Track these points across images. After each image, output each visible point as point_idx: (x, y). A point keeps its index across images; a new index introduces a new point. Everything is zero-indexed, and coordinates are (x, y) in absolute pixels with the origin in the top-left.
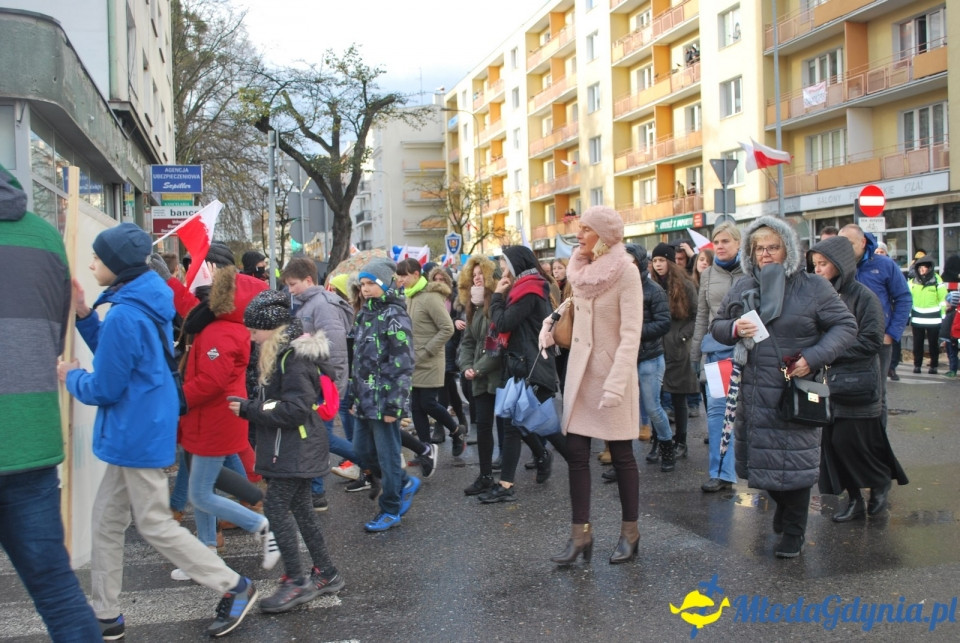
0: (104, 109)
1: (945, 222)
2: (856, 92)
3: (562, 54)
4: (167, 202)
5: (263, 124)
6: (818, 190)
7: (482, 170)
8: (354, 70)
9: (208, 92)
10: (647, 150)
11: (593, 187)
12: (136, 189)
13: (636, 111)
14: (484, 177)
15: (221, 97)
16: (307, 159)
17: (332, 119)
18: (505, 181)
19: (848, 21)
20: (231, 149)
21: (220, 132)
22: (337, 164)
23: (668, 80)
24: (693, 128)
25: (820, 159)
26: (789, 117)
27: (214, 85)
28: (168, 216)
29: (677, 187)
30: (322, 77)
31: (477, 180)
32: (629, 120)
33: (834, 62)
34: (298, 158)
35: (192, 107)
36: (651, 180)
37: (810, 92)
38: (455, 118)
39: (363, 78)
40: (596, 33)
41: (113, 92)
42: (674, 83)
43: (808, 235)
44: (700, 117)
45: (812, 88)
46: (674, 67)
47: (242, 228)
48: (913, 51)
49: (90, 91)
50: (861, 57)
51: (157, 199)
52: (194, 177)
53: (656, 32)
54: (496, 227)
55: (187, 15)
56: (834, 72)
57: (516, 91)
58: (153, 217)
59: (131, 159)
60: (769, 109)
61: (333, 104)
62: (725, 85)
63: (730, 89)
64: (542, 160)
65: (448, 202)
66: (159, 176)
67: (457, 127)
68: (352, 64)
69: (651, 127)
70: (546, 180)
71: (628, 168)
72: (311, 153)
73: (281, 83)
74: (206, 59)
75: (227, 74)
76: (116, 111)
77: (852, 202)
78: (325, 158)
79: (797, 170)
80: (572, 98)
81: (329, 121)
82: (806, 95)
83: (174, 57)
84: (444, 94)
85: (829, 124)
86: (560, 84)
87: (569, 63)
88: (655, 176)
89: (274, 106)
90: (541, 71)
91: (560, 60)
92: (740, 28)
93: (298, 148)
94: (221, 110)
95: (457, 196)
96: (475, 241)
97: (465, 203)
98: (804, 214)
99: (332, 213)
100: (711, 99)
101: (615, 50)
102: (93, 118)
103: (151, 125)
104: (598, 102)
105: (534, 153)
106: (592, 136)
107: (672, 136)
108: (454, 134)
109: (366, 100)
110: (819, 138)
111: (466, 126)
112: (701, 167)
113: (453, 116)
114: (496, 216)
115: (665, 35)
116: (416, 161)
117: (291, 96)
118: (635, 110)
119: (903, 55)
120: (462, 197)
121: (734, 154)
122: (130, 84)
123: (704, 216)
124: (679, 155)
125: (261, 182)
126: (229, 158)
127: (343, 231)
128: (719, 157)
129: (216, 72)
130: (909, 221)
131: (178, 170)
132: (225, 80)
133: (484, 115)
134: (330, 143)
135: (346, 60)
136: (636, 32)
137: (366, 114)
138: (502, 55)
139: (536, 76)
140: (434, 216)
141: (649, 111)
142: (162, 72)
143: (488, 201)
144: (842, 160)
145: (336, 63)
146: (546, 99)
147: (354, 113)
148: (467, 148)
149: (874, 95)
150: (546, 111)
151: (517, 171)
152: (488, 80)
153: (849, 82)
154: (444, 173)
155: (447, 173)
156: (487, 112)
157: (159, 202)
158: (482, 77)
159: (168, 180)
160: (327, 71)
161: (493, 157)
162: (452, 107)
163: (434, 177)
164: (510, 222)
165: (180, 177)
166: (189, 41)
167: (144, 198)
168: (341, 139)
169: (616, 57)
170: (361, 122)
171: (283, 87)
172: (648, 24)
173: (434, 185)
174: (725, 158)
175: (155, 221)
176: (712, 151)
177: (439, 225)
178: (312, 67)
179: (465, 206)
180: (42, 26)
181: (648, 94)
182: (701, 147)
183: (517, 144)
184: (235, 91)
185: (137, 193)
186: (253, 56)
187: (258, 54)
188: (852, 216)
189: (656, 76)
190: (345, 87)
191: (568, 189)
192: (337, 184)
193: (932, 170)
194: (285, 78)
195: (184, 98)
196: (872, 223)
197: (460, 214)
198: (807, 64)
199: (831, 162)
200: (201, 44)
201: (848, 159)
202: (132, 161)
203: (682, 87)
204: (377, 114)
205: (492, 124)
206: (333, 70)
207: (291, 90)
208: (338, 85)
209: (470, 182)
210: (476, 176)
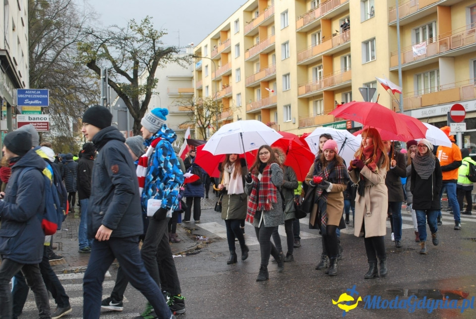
2: (444, 48)
3: (267, 24)
4: (26, 112)
5: (92, 64)
6: (423, 107)
7: (217, 95)
8: (148, 32)
9: (49, 45)
10: (316, 82)
11: (285, 104)
12: (8, 104)
14: (218, 98)
15: (57, 48)
16: (119, 86)
17: (133, 62)
18: (231, 101)
19: (439, 5)
20: (63, 80)
21: (56, 69)
22: (136, 89)
23: (330, 40)
24: (346, 69)
25: (423, 88)
26: (404, 62)
27: (53, 41)
28: (26, 120)
30: (128, 36)
31: (214, 100)
32: (307, 64)
33: (431, 29)
34: (113, 85)
35: (38, 54)
36: (320, 101)
37: (417, 48)
38: (200, 62)
39: (153, 37)
40: (286, 12)
42: (334, 41)
44: (350, 62)
45: (418, 45)
46: (334, 32)
47: (69, 128)
50: (447, 27)
51: (20, 110)
52: (44, 96)
53: (323, 11)
56: (431, 36)
57: (238, 45)
58: (18, 121)
59: (5, 85)
60: (392, 58)
61: (134, 54)
62: (366, 43)
63: (368, 45)
64: (253, 88)
65: (196, 113)
66: (22, 96)
67: (201, 68)
68: (146, 30)
69: (320, 68)
70: (256, 100)
71: (306, 93)
72: (121, 82)
73: (103, 40)
74: (48, 24)
75: (61, 34)
77: (446, 113)
78: (129, 86)
79: (409, 94)
80: (272, 51)
82: (414, 50)
84: (194, 47)
85: (428, 68)
86: (264, 42)
87: (270, 30)
88: (323, 98)
89: (99, 53)
90: (252, 34)
91: (265, 27)
93: (113, 80)
94: (57, 55)
95: (200, 110)
99: (133, 119)
100: (357, 50)
101: (298, 22)
103: (17, 65)
104: (288, 52)
105: (249, 83)
106: (284, 74)
107: (332, 74)
108: (200, 72)
109: (154, 51)
110: (422, 76)
111: (207, 66)
112: (351, 93)
113: (199, 61)
115: (327, 13)
116: (176, 88)
117: (108, 48)
118: (311, 58)
119: (472, 26)
120: (205, 111)
121: (372, 85)
122: (5, 37)
123: (353, 122)
124: (336, 86)
125: (83, 100)
126: (62, 86)
128: (362, 86)
131: (34, 92)
132: (59, 38)
133: (218, 60)
134: (132, 76)
136: (311, 11)
137: (155, 59)
138: (229, 24)
139: (251, 36)
140: (188, 122)
141: (320, 59)
142: (23, 32)
143: (220, 113)
144: (436, 89)
145: (136, 28)
146: (257, 51)
147: (147, 59)
148: (207, 80)
149: (455, 50)
150: (254, 59)
151: (239, 94)
152: (221, 39)
153: (440, 41)
154: (193, 95)
155: (195, 96)
156: (220, 59)
157: (21, 112)
158: (217, 38)
159: (27, 98)
160: (131, 33)
161: (223, 86)
162: (198, 55)
163: (189, 98)
165: (35, 96)
166: (37, 13)
167: (12, 110)
168: (139, 74)
169: (299, 26)
170: (151, 64)
171: (104, 42)
172: (318, 7)
173: (188, 103)
174: (367, 87)
175: (19, 123)
176: (357, 84)
177: (191, 127)
178: (122, 30)
179: (207, 116)
181: (317, 48)
182: (351, 80)
183: (239, 77)
184: (66, 44)
185: (9, 106)
186: (78, 22)
189: (323, 38)
190: (142, 43)
191: (269, 106)
192: (137, 103)
194: (106, 37)
195: (34, 48)
196: (458, 126)
197: (204, 121)
198: (415, 31)
199: (429, 90)
200: (44, 15)
201: (439, 89)
202: (6, 86)
203: (339, 44)
204: (161, 60)
205: (222, 66)
206: (134, 32)
207: (109, 44)
208: (138, 41)
209: (210, 101)
210: (213, 97)
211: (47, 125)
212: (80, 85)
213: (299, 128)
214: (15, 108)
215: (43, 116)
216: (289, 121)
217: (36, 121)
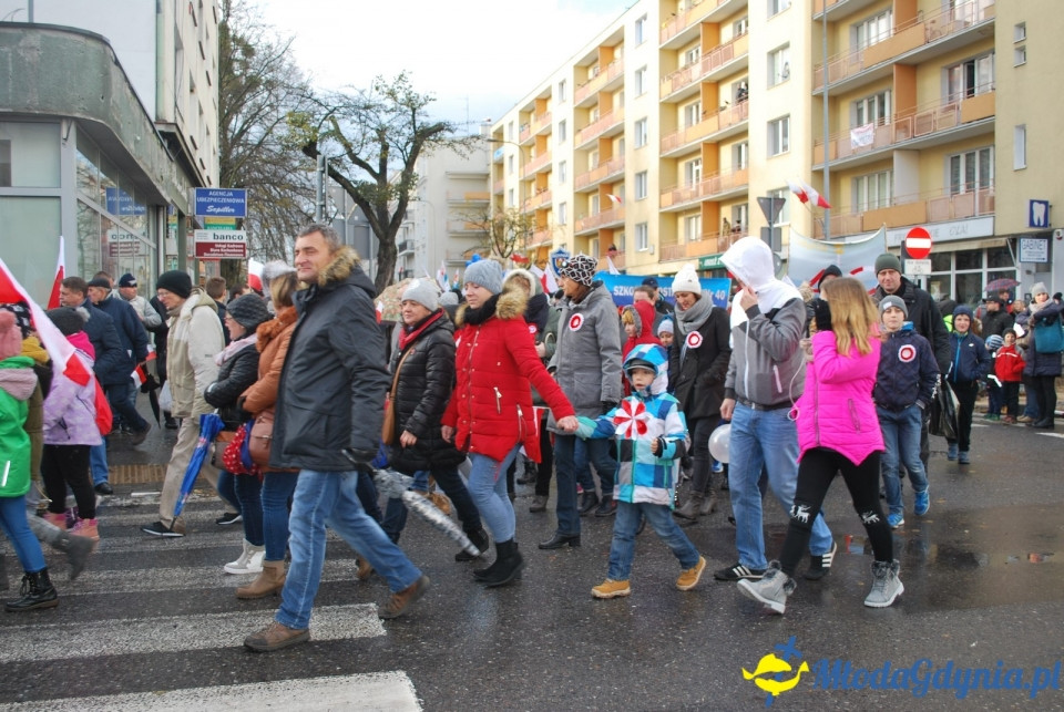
0: (151, 130)
1: (989, 267)
2: (903, 135)
3: (611, 88)
4: (211, 225)
5: (310, 150)
6: (863, 231)
7: (527, 202)
8: (404, 97)
9: (253, 117)
10: (692, 186)
11: (638, 222)
12: (180, 212)
13: (683, 147)
14: (529, 210)
15: (266, 122)
16: (355, 186)
17: (380, 146)
18: (549, 214)
19: (897, 64)
20: (275, 175)
21: (264, 157)
22: (384, 191)
23: (716, 117)
24: (740, 166)
25: (865, 200)
26: (836, 157)
27: (260, 110)
28: (210, 239)
29: (722, 223)
30: (371, 103)
31: (522, 211)
32: (676, 155)
33: (882, 104)
34: (345, 184)
35: (236, 132)
36: (697, 217)
37: (858, 133)
38: (501, 149)
39: (413, 105)
40: (645, 68)
41: (159, 114)
42: (721, 119)
44: (747, 154)
45: (860, 129)
46: (722, 104)
48: (961, 95)
49: (138, 111)
50: (910, 100)
51: (200, 223)
52: (238, 201)
53: (705, 69)
54: (540, 259)
55: (234, 39)
56: (882, 114)
57: (563, 124)
58: (196, 240)
59: (175, 181)
60: (817, 149)
61: (381, 131)
62: (773, 124)
63: (778, 127)
64: (587, 194)
65: (492, 234)
66: (202, 200)
67: (502, 159)
68: (401, 91)
69: (697, 163)
70: (591, 215)
71: (673, 204)
72: (358, 179)
73: (330, 108)
75: (273, 99)
76: (161, 132)
77: (899, 244)
78: (372, 185)
79: (843, 211)
80: (620, 133)
81: (377, 148)
82: (854, 136)
83: (221, 79)
84: (491, 126)
85: (876, 165)
86: (607, 118)
87: (616, 98)
88: (701, 213)
89: (323, 130)
90: (587, 105)
91: (608, 94)
92: (790, 67)
93: (345, 174)
94: (267, 134)
95: (502, 228)
97: (508, 234)
99: (378, 241)
100: (758, 137)
101: (663, 86)
102: (139, 138)
103: (196, 148)
104: (645, 137)
105: (580, 186)
106: (638, 171)
107: (718, 173)
108: (500, 165)
109: (414, 127)
110: (866, 179)
111: (511, 157)
112: (747, 206)
113: (499, 147)
114: (540, 248)
115: (714, 72)
116: (461, 192)
117: (339, 122)
119: (951, 98)
120: (506, 229)
121: (780, 193)
122: (176, 106)
124: (725, 193)
125: (305, 208)
126: (273, 184)
127: (388, 259)
128: (765, 195)
129: (263, 96)
130: (953, 265)
131: (222, 194)
132: (271, 106)
133: (530, 147)
134: (377, 170)
135: (395, 86)
136: (685, 68)
137: (415, 142)
138: (549, 89)
139: (584, 109)
140: (479, 247)
141: (697, 148)
142: (209, 95)
143: (532, 234)
144: (888, 202)
146: (594, 133)
147: (403, 140)
148: (511, 181)
149: (921, 138)
150: (589, 146)
151: (562, 205)
152: (535, 112)
153: (897, 124)
154: (488, 204)
155: (492, 204)
156: (533, 145)
157: (202, 225)
158: (529, 110)
159: (212, 203)
160: (376, 97)
161: (538, 189)
162: (498, 138)
163: (479, 208)
165: (224, 200)
166: (236, 65)
167: (187, 221)
168: (389, 166)
169: (664, 93)
170: (409, 149)
172: (697, 61)
173: (478, 216)
174: (772, 197)
175: (197, 244)
176: (758, 190)
178: (362, 93)
179: (509, 238)
180: (92, 44)
181: (695, 130)
182: (747, 184)
183: (563, 177)
184: (281, 116)
185: (181, 216)
186: (301, 81)
187: (304, 79)
189: (704, 113)
190: (394, 114)
191: (612, 224)
192: (384, 213)
193: (977, 214)
194: (334, 103)
195: (229, 122)
196: (918, 265)
197: (504, 245)
198: (855, 105)
199: (877, 204)
200: (248, 68)
201: (894, 201)
202: (176, 183)
203: (730, 125)
204: (425, 142)
205: (538, 156)
206: (382, 97)
207: (339, 115)
208: (387, 112)
209: (516, 214)
210: (521, 208)
211: (244, 249)
212: (302, 183)
213: (660, 262)
214: (192, 218)
215: (238, 233)
216: (644, 249)
217: (225, 241)
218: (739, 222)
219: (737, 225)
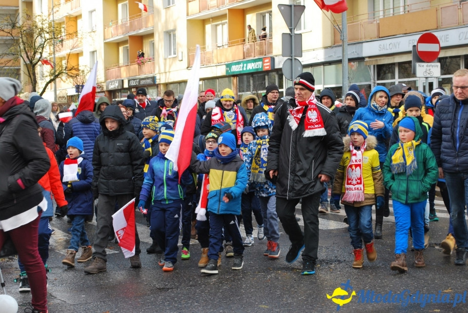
6: (380, 38)
7: (55, 10)
11: (165, 30)
18: (79, 21)
25: (381, 8)
29: (247, 30)
36: (223, 24)
43: (370, 80)
54: (70, 67)
65: (20, 41)
70: (120, 22)
71: (200, 12)
77: (411, 49)
79: (361, 18)
88: (227, 21)
95: (30, 35)
96: (48, 79)
97: (39, 41)
98: (367, 59)
112: (270, 13)
114: (69, 55)
120: (35, 35)
123: (273, 60)
128: (288, 3)
143: (62, 41)
144: (402, 9)
151: (91, 12)
154: (17, 11)
155: (20, 11)
163: (6, 15)
164: (84, 62)
173: (6, 23)
174: (293, 4)
177: (10, 64)
179: (37, 44)
188: (410, 62)
191: (142, 31)
196: (428, 68)
197: (33, 53)
199: (392, 11)
201: (407, 9)
209: (43, 20)
210: (49, 15)
213: (188, 68)
216: (173, 56)
218: (264, 29)
219: (263, 32)
